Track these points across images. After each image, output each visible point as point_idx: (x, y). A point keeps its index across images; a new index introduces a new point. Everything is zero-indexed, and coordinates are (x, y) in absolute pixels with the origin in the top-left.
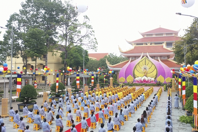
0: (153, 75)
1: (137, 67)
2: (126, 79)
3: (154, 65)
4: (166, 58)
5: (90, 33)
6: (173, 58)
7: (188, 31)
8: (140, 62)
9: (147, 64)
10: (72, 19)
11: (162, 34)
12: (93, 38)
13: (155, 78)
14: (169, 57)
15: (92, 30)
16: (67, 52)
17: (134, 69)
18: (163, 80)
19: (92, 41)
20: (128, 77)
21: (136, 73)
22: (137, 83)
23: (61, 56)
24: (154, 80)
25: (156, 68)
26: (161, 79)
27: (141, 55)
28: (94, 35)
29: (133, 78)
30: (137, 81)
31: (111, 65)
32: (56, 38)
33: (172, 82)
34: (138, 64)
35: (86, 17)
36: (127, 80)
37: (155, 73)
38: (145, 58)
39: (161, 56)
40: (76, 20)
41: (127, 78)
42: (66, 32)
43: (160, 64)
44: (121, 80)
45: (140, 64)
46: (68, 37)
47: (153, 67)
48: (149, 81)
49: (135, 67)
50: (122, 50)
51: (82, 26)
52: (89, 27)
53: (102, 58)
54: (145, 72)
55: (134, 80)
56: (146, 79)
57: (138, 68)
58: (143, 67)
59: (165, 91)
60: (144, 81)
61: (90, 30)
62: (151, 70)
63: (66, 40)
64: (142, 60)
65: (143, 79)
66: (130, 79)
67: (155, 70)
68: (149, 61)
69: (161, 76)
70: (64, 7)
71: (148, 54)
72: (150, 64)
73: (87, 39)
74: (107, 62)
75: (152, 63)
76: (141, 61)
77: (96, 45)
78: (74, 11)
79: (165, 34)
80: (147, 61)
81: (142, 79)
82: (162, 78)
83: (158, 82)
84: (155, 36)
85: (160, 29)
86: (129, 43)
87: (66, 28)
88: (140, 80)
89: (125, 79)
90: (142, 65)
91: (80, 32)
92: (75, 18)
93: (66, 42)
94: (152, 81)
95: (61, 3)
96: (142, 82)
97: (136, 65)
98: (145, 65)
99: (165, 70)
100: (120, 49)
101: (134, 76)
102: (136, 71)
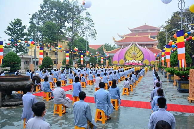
0: (140, 59)
2: (118, 62)
3: (141, 51)
4: (151, 46)
5: (91, 25)
6: (157, 46)
7: (169, 22)
9: (135, 50)
10: (77, 16)
11: (147, 30)
12: (93, 29)
13: (142, 61)
14: (153, 45)
15: (92, 23)
16: (73, 40)
18: (148, 63)
19: (92, 32)
21: (127, 57)
22: (127, 65)
23: (68, 45)
24: (141, 63)
25: (142, 53)
26: (146, 62)
27: (131, 44)
28: (94, 27)
29: (124, 61)
30: (127, 63)
31: (107, 52)
32: (65, 30)
33: (155, 64)
34: (129, 50)
35: (88, 13)
37: (141, 57)
38: (134, 46)
39: (146, 45)
40: (80, 16)
41: (120, 61)
42: (72, 26)
43: (146, 50)
44: (115, 62)
45: (130, 50)
46: (74, 30)
47: (140, 53)
48: (137, 63)
49: (126, 53)
51: (84, 20)
52: (90, 20)
53: (100, 47)
54: (134, 56)
55: (125, 63)
56: (135, 62)
57: (128, 53)
58: (132, 52)
59: (149, 70)
60: (133, 63)
61: (91, 22)
62: (138, 55)
63: (72, 32)
64: (132, 47)
66: (122, 62)
67: (142, 55)
69: (146, 59)
70: (71, 6)
71: (136, 43)
72: (138, 50)
73: (88, 30)
74: (104, 49)
75: (139, 49)
76: (131, 48)
77: (95, 35)
78: (78, 9)
79: (149, 30)
80: (136, 48)
81: (132, 62)
83: (144, 64)
84: (141, 32)
85: (145, 26)
86: (121, 37)
87: (72, 22)
88: (130, 63)
90: (131, 51)
91: (83, 24)
92: (79, 14)
93: (72, 33)
94: (140, 64)
95: (69, 4)
96: (132, 64)
97: (127, 51)
98: (134, 51)
99: (150, 55)
100: (114, 39)
101: (125, 60)
102: (126, 56)
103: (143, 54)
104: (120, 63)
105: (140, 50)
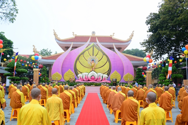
0: (104, 70)
1: (80, 58)
2: (63, 75)
3: (107, 56)
8: (85, 51)
9: (95, 54)
17: (76, 61)
20: (67, 72)
21: (79, 67)
22: (81, 81)
25: (108, 60)
26: (115, 75)
29: (74, 74)
30: (81, 78)
34: (83, 53)
36: (64, 77)
37: (106, 68)
38: (93, 46)
41: (65, 74)
44: (55, 75)
45: (85, 53)
47: (105, 59)
48: (99, 79)
49: (78, 59)
50: (58, 37)
54: (93, 65)
55: (76, 77)
56: (96, 75)
57: (82, 59)
60: (93, 78)
62: (101, 63)
64: (89, 49)
65: (91, 76)
66: (69, 75)
67: (108, 63)
68: (99, 50)
69: (115, 71)
71: (97, 40)
72: (100, 55)
75: (103, 52)
76: (87, 50)
80: (96, 51)
82: (117, 74)
83: (114, 80)
88: (86, 78)
89: (61, 75)
90: (87, 56)
94: (105, 79)
96: (89, 80)
97: (80, 56)
98: (93, 55)
99: (124, 62)
100: (55, 34)
101: (76, 72)
102: (78, 65)
103: (110, 62)
104: (67, 78)
105: (104, 54)
